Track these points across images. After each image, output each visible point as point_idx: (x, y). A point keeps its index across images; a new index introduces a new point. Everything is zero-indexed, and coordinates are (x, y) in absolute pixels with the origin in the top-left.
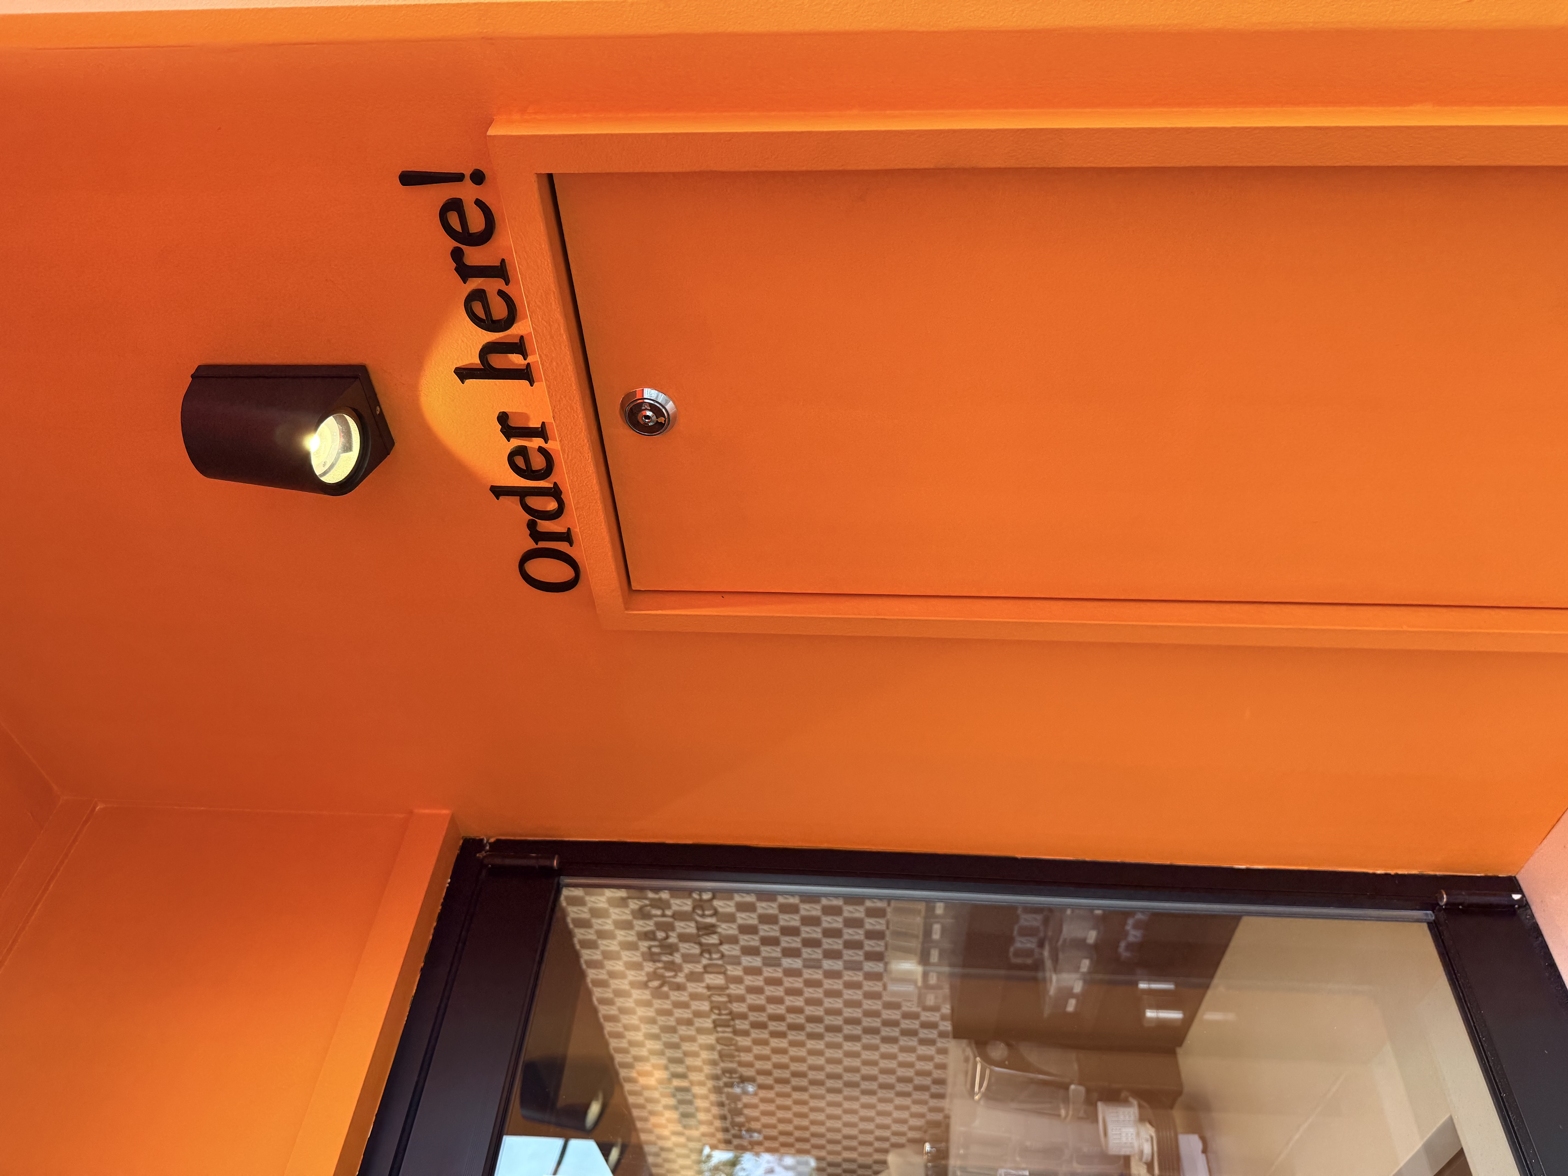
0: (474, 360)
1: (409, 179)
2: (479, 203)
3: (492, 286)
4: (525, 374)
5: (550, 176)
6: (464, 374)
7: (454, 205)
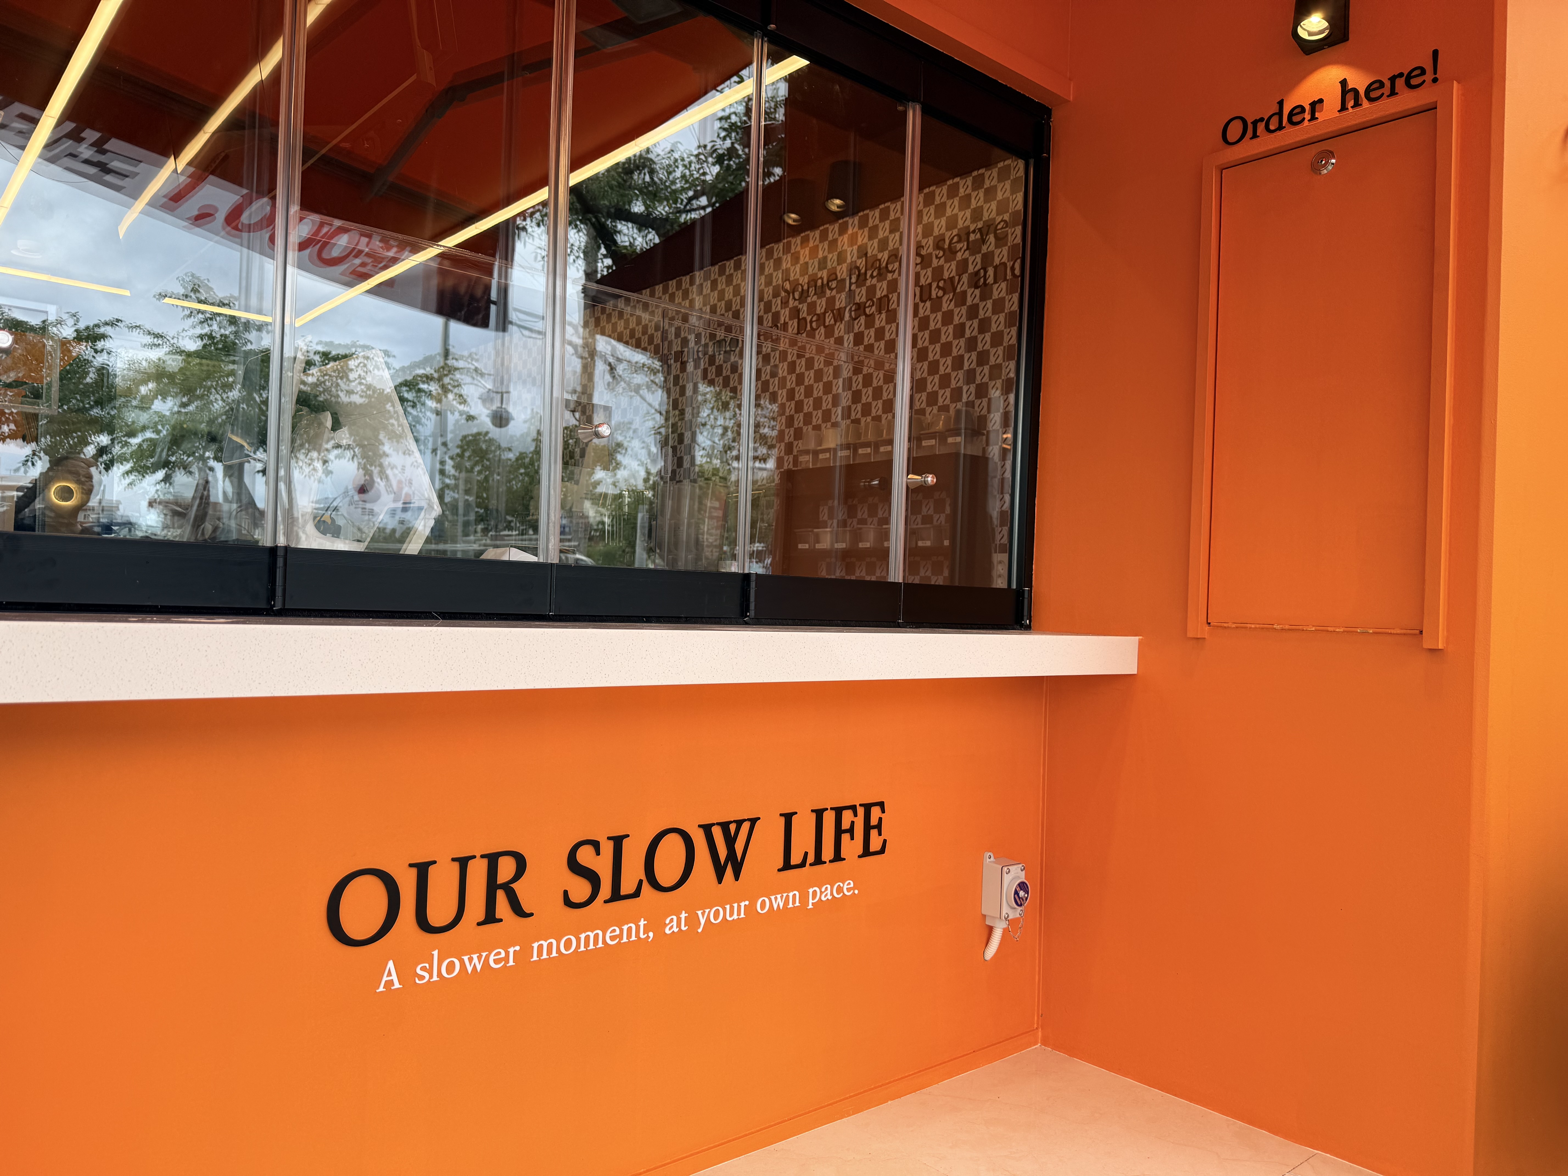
0: (1351, 85)
1: (1435, 53)
2: (1424, 81)
3: (1387, 90)
4: (1343, 108)
5: (1436, 108)
6: (1344, 83)
7: (1423, 72)
